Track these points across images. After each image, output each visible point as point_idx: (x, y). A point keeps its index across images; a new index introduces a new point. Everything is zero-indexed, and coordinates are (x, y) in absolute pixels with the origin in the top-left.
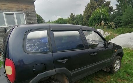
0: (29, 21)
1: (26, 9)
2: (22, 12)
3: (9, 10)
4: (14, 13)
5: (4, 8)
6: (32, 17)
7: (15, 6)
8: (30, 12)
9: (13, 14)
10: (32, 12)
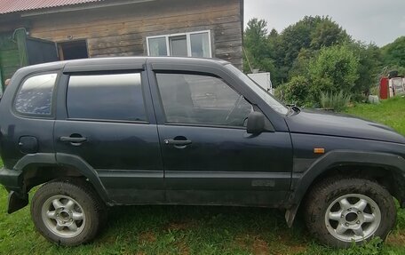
0: (219, 52)
1: (215, 19)
2: (206, 29)
3: (178, 30)
4: (188, 34)
5: (168, 27)
6: (228, 38)
7: (190, 15)
8: (224, 25)
9: (184, 38)
10: (230, 25)
